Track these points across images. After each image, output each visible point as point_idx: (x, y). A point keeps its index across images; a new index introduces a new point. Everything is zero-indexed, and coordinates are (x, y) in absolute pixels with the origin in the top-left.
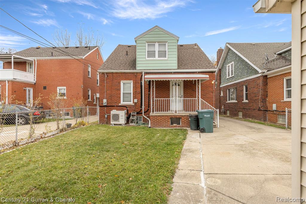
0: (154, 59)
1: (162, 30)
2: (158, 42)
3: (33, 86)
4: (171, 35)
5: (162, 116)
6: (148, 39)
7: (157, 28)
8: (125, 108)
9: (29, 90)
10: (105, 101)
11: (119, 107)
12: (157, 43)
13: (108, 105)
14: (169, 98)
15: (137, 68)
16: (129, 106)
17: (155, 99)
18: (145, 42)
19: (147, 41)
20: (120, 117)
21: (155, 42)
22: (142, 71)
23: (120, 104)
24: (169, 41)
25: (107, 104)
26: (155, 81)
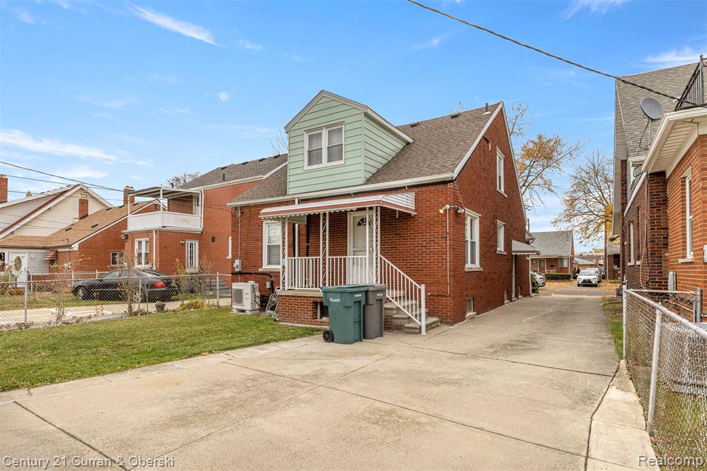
0: (321, 166)
1: (334, 98)
2: (327, 127)
3: (198, 236)
4: (352, 105)
5: (298, 297)
6: (307, 124)
7: (324, 95)
8: (268, 277)
9: (191, 244)
10: (237, 262)
11: (259, 276)
12: (324, 128)
13: (243, 272)
14: (346, 255)
15: (290, 191)
16: (274, 274)
17: (327, 257)
18: (301, 132)
19: (306, 129)
20: (245, 296)
21: (321, 128)
22: (294, 196)
23: (260, 270)
24: (347, 120)
25: (242, 268)
26: (330, 213)
